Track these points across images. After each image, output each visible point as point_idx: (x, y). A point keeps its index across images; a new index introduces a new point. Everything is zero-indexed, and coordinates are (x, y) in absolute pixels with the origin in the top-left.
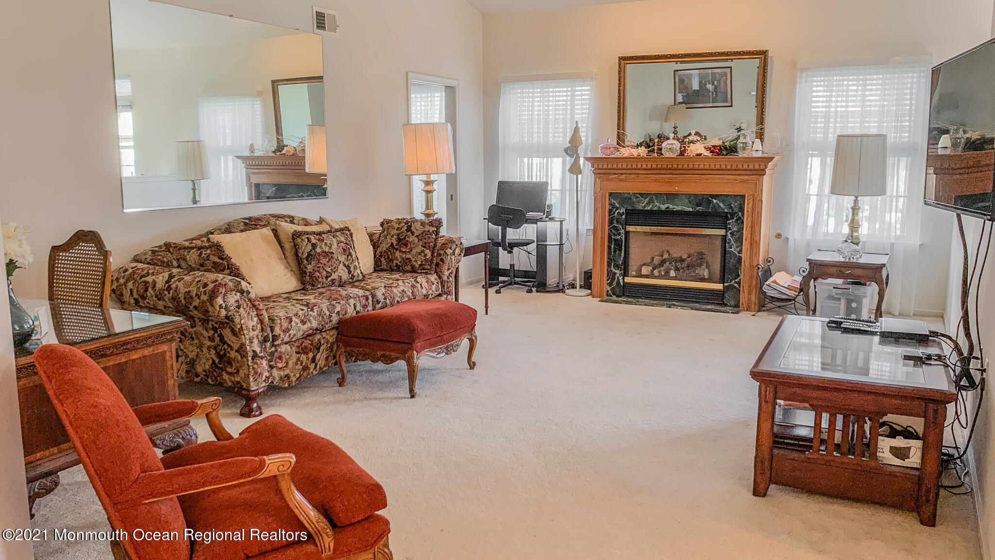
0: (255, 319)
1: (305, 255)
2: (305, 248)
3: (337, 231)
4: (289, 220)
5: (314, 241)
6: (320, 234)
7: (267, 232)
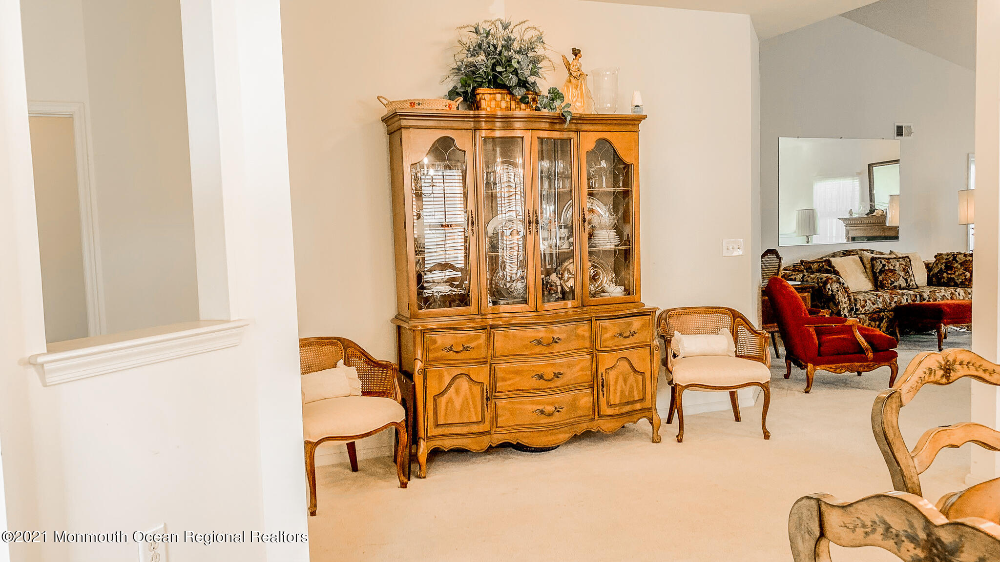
0: (847, 298)
1: (878, 270)
2: (878, 266)
3: (900, 258)
4: (870, 252)
5: (884, 262)
6: (889, 259)
7: (856, 258)
